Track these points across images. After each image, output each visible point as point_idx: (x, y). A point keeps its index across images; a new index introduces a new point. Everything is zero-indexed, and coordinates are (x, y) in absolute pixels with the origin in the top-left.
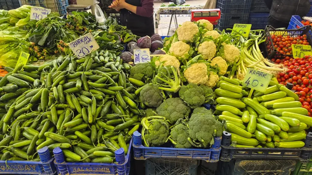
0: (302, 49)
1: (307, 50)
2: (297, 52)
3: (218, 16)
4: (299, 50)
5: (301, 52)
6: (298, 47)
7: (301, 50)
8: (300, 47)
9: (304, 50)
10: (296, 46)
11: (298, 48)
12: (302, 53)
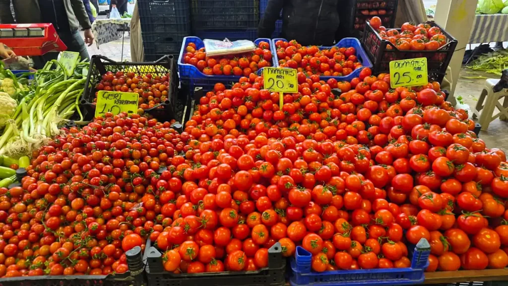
0: (118, 100)
1: (127, 102)
2: (106, 105)
3: (43, 36)
4: (111, 102)
5: (116, 104)
6: (112, 95)
7: (115, 102)
8: (115, 96)
9: (122, 102)
10: (106, 95)
11: (110, 97)
12: (115, 108)
